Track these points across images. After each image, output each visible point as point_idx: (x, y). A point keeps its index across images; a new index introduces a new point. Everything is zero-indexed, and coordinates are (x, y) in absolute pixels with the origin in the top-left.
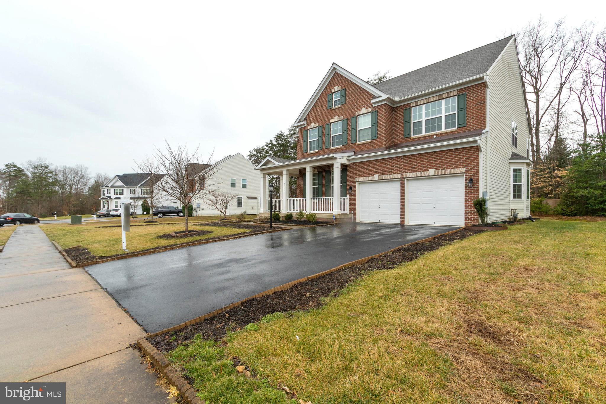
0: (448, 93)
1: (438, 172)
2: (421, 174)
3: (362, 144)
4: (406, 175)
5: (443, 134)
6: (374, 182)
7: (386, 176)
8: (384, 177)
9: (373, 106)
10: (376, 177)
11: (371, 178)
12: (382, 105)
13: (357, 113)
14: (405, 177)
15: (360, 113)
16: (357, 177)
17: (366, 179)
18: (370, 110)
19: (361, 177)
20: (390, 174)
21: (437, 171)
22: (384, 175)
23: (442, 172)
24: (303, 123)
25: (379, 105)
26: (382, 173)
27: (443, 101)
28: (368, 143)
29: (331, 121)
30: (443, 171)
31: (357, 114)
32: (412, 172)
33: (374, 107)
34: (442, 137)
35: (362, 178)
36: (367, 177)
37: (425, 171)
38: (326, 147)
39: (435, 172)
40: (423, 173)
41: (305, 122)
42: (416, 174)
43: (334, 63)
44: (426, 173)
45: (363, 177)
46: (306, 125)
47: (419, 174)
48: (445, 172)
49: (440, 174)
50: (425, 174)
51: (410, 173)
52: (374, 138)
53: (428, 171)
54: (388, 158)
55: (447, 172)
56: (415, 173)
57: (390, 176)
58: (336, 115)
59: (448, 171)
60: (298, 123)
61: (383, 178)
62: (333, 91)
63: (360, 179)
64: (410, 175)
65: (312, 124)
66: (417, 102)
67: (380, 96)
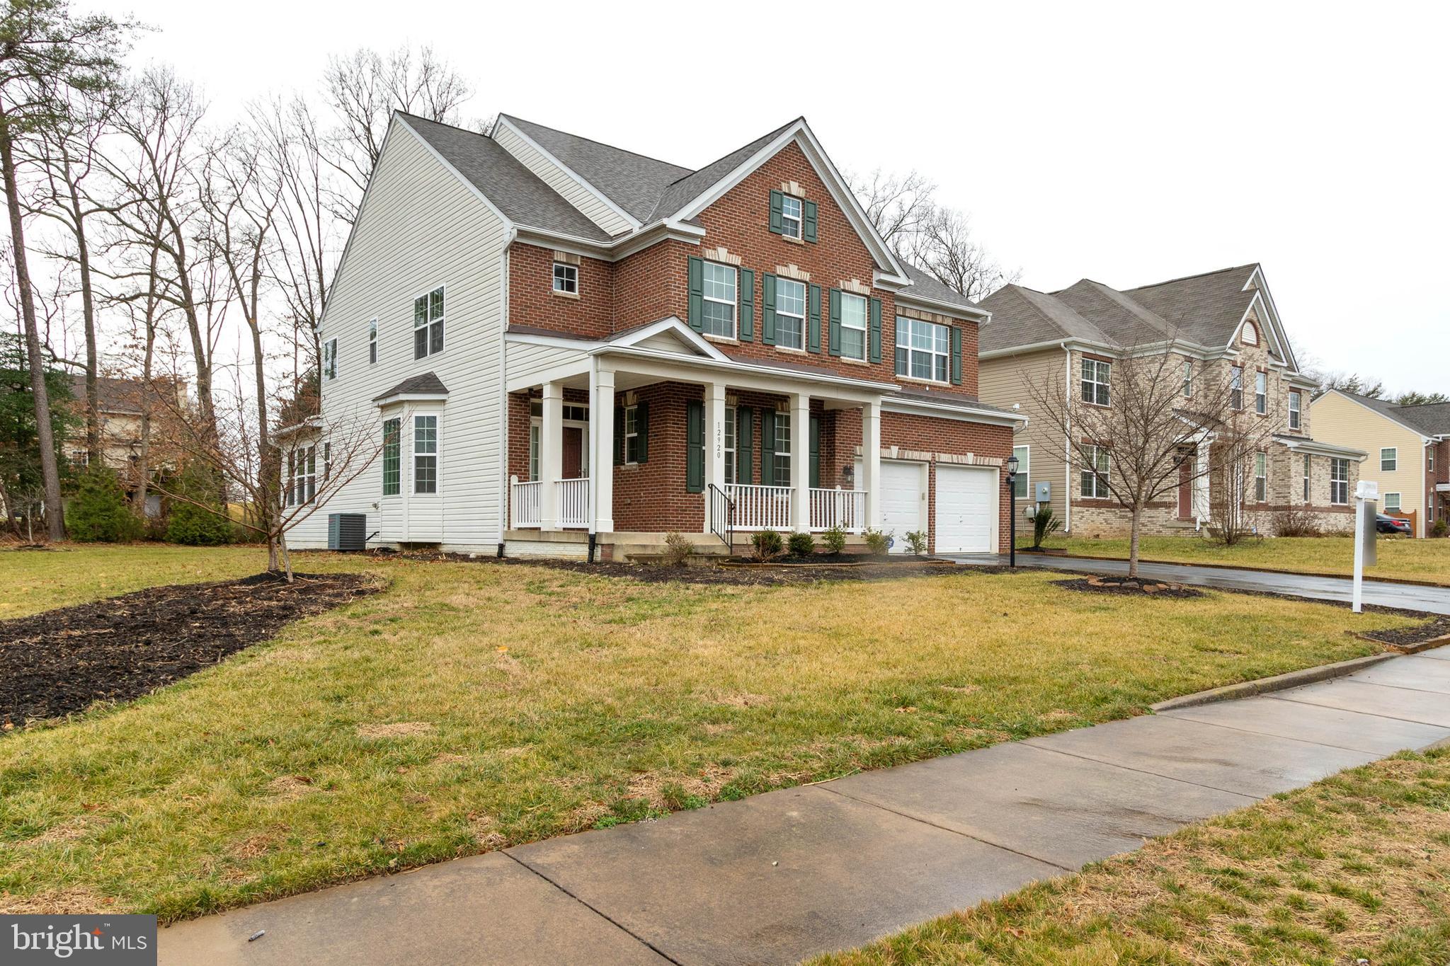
0: (939, 316)
1: (977, 460)
2: (957, 458)
3: (853, 365)
4: (940, 457)
5: (938, 387)
7: (910, 453)
9: (875, 286)
10: (895, 453)
11: (885, 452)
12: (889, 292)
13: (842, 282)
14: (937, 459)
18: (866, 291)
20: (916, 450)
21: (975, 458)
22: (907, 449)
23: (980, 460)
24: (697, 231)
25: (885, 291)
26: (902, 445)
27: (934, 326)
28: (862, 367)
30: (982, 459)
31: (842, 287)
32: (946, 453)
33: (875, 289)
34: (934, 394)
37: (962, 454)
38: (766, 341)
39: (973, 459)
40: (955, 456)
41: (702, 232)
42: (952, 458)
43: (802, 118)
44: (962, 459)
46: (698, 242)
49: (978, 463)
51: (944, 455)
52: (874, 360)
53: (966, 454)
54: (913, 416)
56: (950, 456)
57: (916, 455)
58: (792, 261)
59: (986, 461)
61: (905, 457)
62: (785, 187)
64: (945, 457)
65: (719, 249)
66: (904, 308)
67: (897, 275)
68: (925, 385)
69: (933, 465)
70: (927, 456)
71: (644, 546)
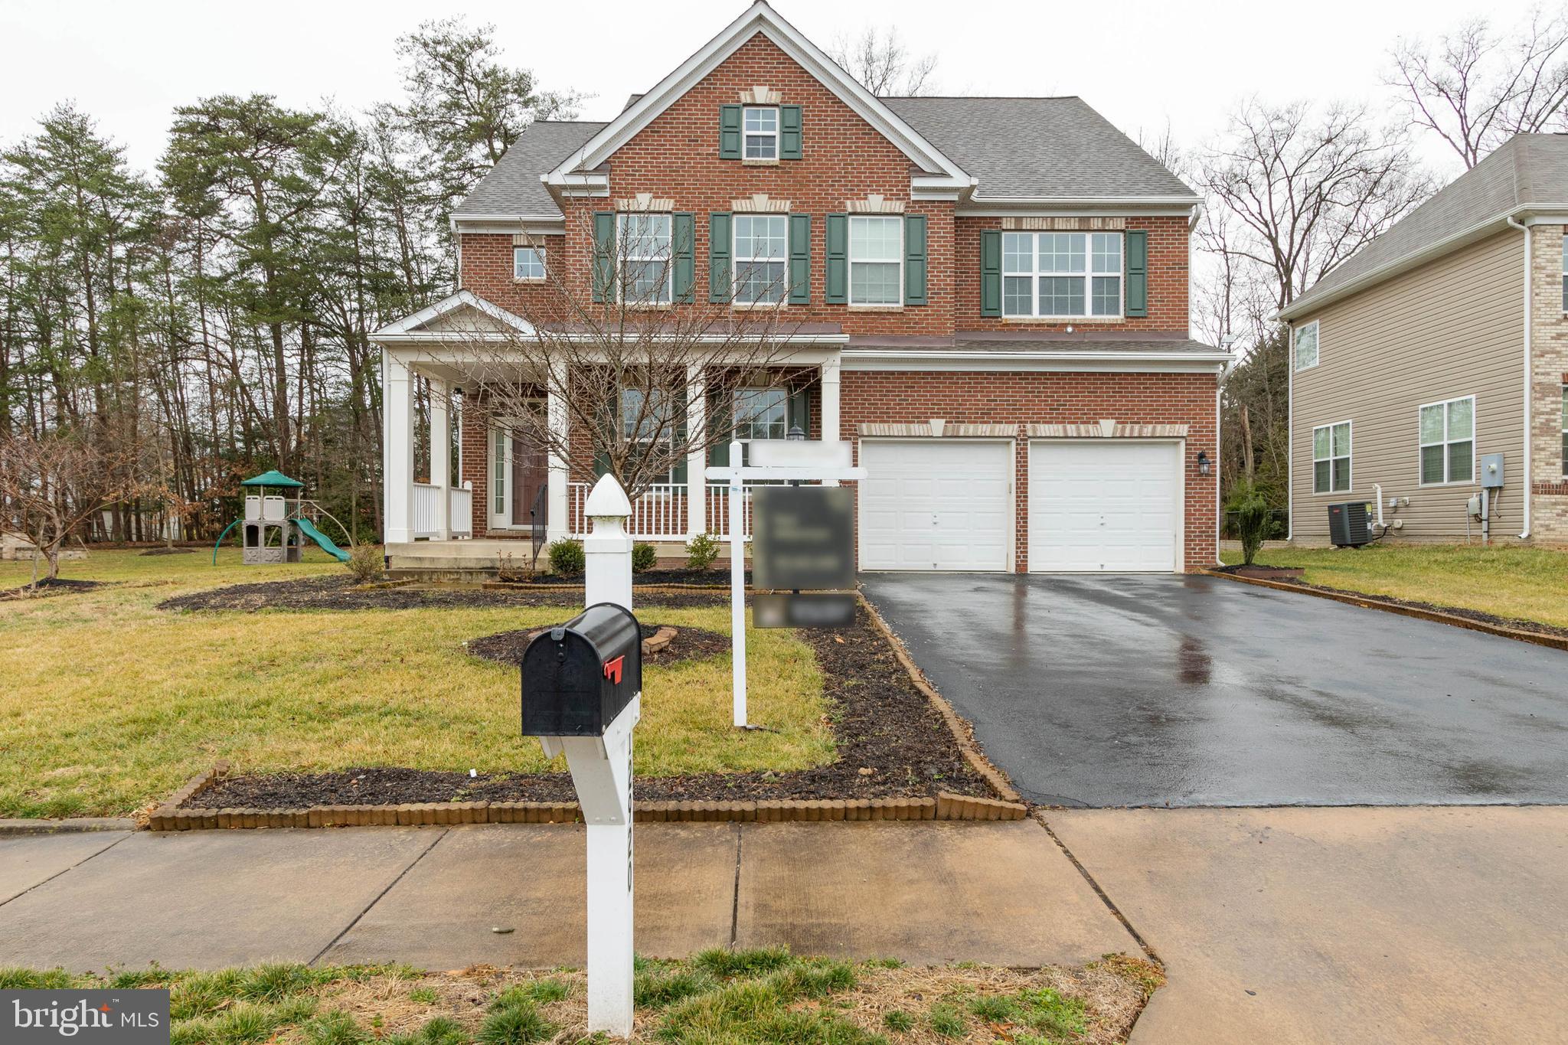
0: (1104, 218)
1: (1123, 430)
2: (1078, 429)
3: (872, 313)
4: (1035, 430)
5: (1091, 325)
6: (928, 441)
7: (971, 427)
8: (963, 429)
9: (913, 198)
10: (937, 426)
11: (917, 429)
12: (941, 202)
13: (848, 203)
14: (1030, 433)
15: (860, 206)
16: (864, 422)
17: (898, 429)
18: (899, 206)
19: (881, 422)
20: (985, 422)
21: (1120, 426)
22: (964, 422)
23: (1132, 430)
24: (594, 180)
25: (934, 201)
26: (956, 416)
28: (892, 313)
29: (736, 205)
30: (1137, 427)
31: (850, 210)
32: (1051, 423)
33: (915, 202)
35: (886, 425)
36: (904, 425)
37: (1089, 423)
38: (717, 300)
39: (1115, 428)
40: (1082, 427)
41: (602, 180)
42: (1065, 430)
44: (1092, 430)
45: (888, 422)
46: (607, 194)
47: (1072, 430)
48: (1140, 431)
49: (1127, 434)
50: (1088, 431)
51: (1046, 426)
52: (914, 301)
53: (1097, 423)
54: (976, 373)
55: (1145, 430)
56: (1060, 426)
57: (984, 429)
58: (759, 190)
59: (1148, 430)
60: (572, 173)
61: (962, 434)
62: (745, 97)
63: (877, 428)
64: (1044, 430)
65: (638, 196)
66: (1019, 219)
67: (944, 174)
68: (1066, 325)
69: (1022, 442)
70: (1012, 429)
71: (420, 559)
